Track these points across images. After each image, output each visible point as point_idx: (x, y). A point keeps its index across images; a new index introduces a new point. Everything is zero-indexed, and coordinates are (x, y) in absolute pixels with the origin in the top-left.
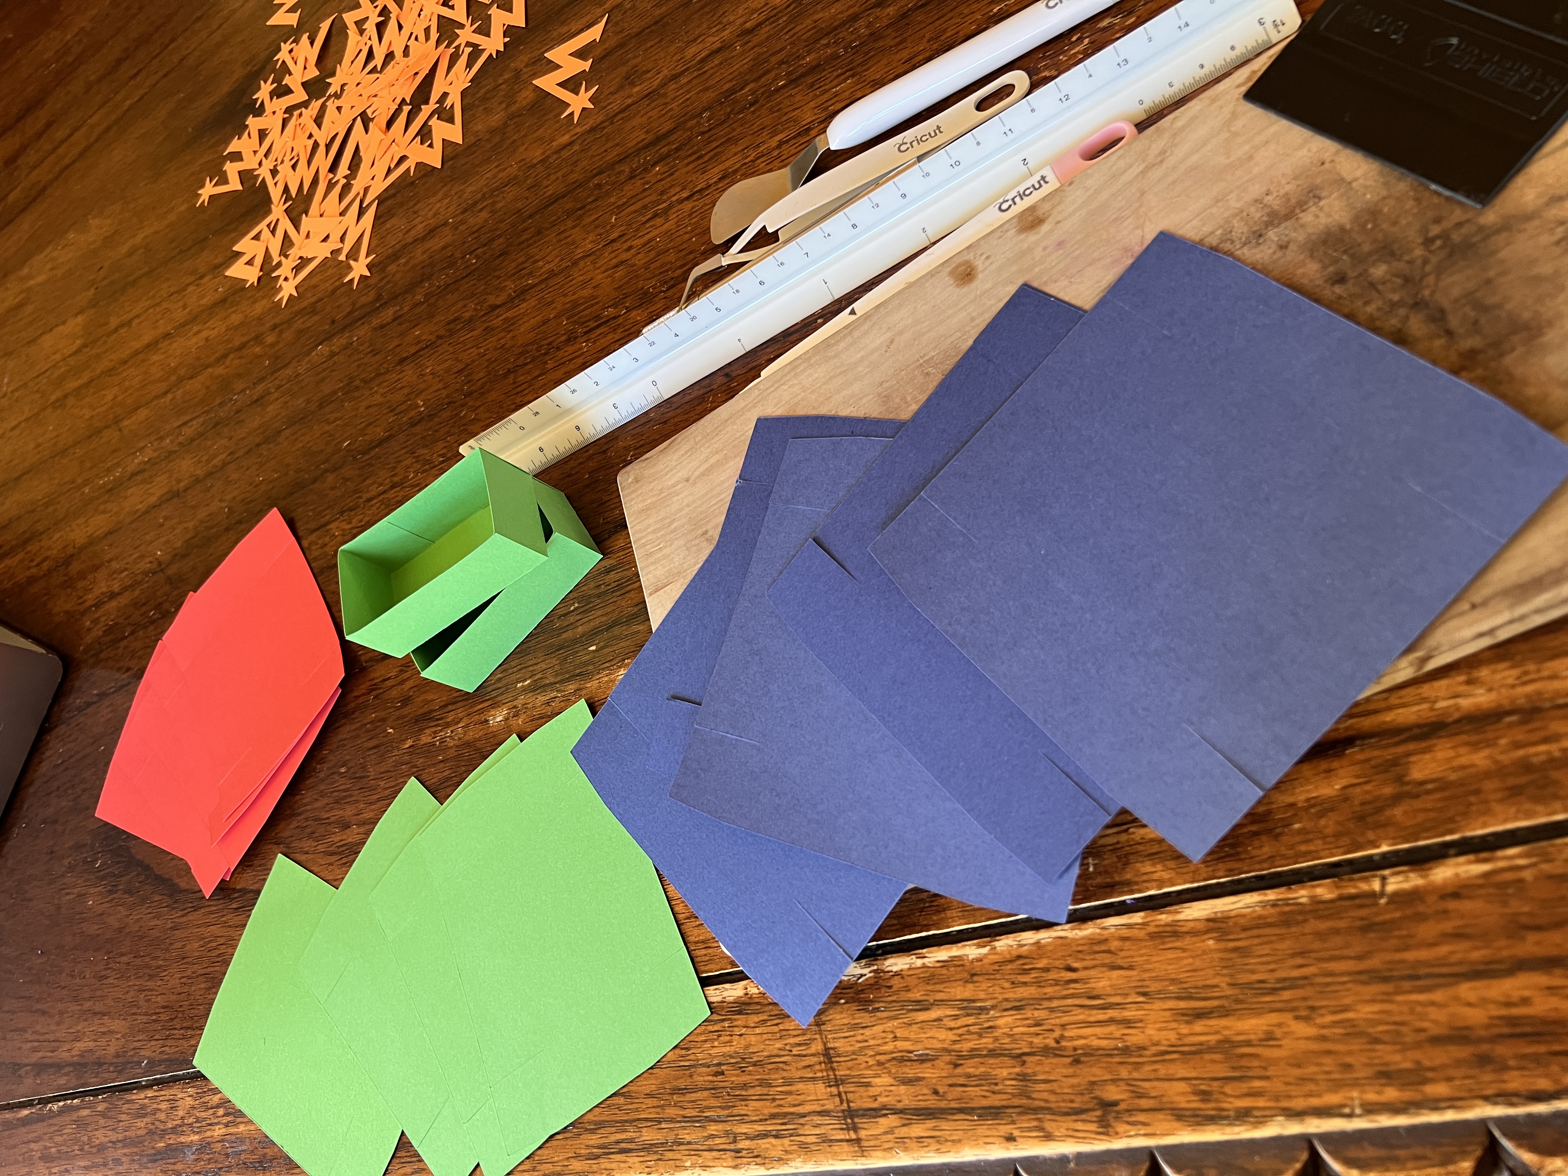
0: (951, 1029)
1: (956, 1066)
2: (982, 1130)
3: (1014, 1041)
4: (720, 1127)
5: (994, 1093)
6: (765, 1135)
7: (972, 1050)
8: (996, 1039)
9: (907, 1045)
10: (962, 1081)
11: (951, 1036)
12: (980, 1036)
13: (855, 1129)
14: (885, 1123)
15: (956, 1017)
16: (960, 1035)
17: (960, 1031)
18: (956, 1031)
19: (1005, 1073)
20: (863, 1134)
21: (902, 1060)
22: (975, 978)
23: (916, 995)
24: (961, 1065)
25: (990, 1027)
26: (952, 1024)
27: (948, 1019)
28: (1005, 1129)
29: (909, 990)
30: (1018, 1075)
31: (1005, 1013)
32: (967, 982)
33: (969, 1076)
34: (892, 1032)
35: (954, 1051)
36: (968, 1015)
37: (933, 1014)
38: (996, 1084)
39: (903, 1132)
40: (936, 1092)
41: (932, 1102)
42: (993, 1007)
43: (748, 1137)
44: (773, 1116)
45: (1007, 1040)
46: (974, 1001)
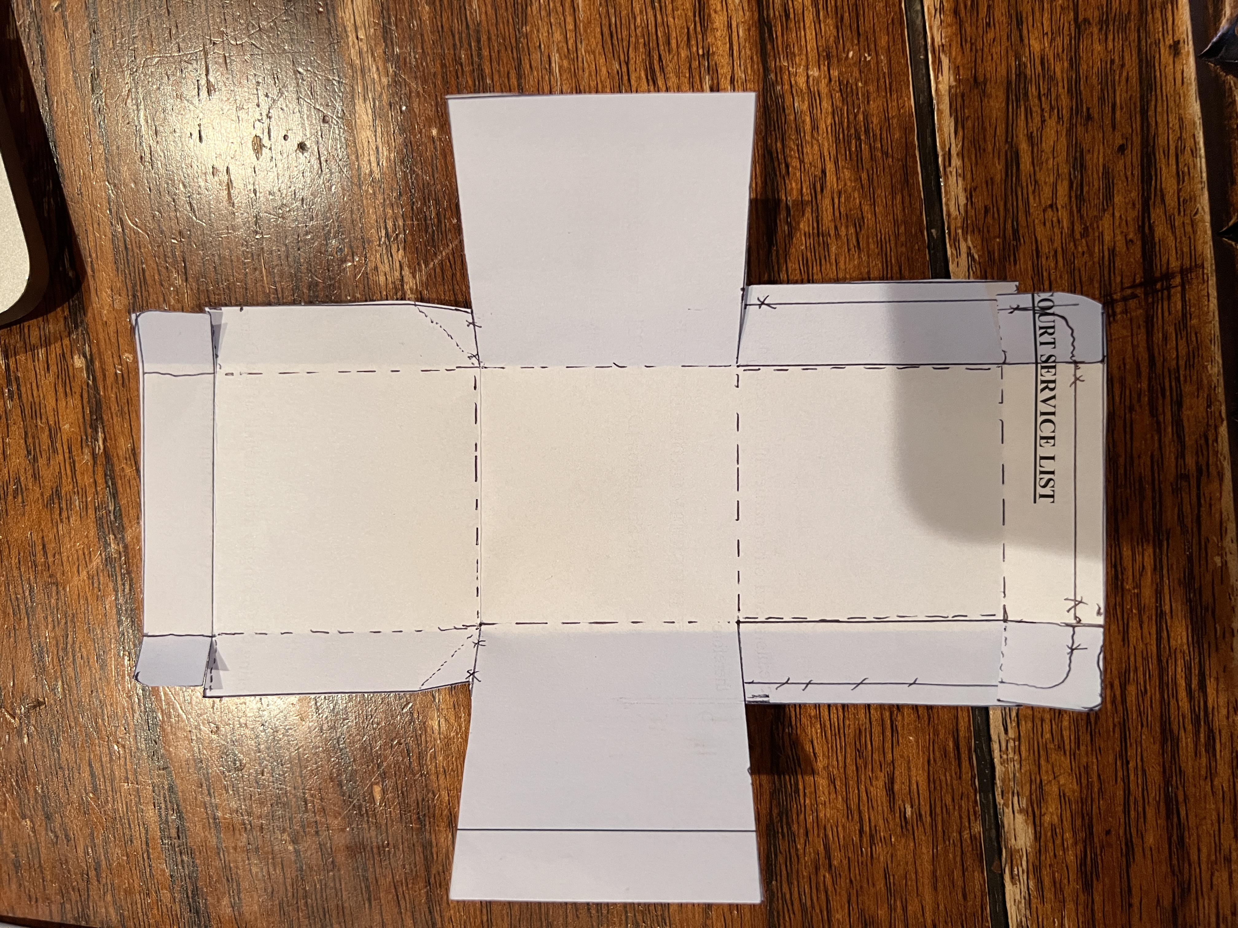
0: (1043, 121)
1: (1089, 117)
2: (1168, 88)
3: (1060, 31)
4: (1169, 501)
5: (1123, 66)
6: (1178, 423)
7: (1069, 91)
8: (1057, 56)
9: (1063, 189)
10: (1107, 109)
11: (1052, 123)
12: (1052, 78)
13: (1168, 276)
14: (1161, 230)
15: (1029, 112)
16: (1052, 108)
17: (1046, 107)
18: (1046, 115)
19: (1098, 47)
20: (1175, 264)
21: (1080, 198)
22: (981, 79)
23: (999, 167)
24: (1088, 109)
25: (1042, 63)
26: (1037, 119)
27: (1030, 124)
28: (1166, 55)
29: (991, 179)
30: (1101, 30)
31: (1026, 41)
32: (984, 92)
33: (1102, 99)
34: (1044, 211)
35: (1071, 118)
36: (1026, 94)
37: (1024, 146)
38: (1113, 62)
39: (1171, 201)
40: (1122, 149)
41: (1134, 155)
42: (1018, 57)
43: (1181, 455)
44: (1153, 412)
45: (1059, 40)
46: (1009, 83)
